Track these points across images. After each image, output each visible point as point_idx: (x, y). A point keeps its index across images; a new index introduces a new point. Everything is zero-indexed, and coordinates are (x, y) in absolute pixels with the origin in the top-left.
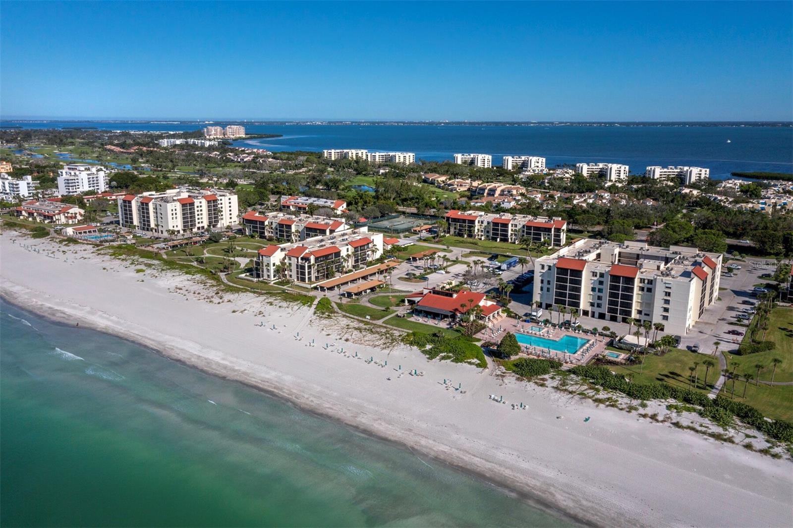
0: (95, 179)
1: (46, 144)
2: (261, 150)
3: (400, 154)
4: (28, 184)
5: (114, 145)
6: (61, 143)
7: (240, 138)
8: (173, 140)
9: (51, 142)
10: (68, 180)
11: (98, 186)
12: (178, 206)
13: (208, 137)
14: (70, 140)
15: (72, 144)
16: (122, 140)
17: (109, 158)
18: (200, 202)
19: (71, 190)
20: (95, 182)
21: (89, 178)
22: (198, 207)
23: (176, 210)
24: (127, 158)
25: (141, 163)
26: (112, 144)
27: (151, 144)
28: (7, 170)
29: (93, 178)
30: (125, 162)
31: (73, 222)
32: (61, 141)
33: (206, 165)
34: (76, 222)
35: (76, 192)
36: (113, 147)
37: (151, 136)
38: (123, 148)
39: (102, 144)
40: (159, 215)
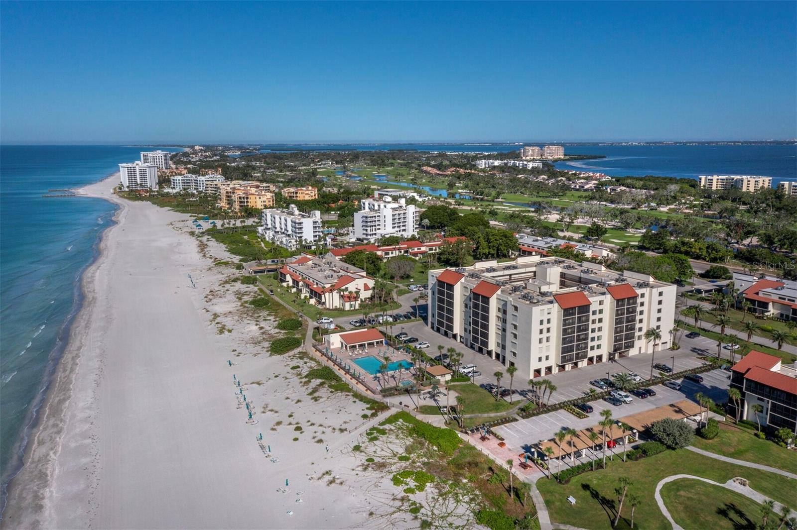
0: (402, 216)
1: (369, 165)
2: (598, 174)
3: (749, 177)
4: (315, 222)
5: (431, 166)
6: (383, 164)
7: (560, 159)
8: (491, 161)
9: (374, 163)
10: (366, 217)
11: (405, 226)
12: (555, 311)
13: (524, 158)
14: (390, 161)
15: (392, 164)
16: (439, 160)
17: (424, 181)
18: (601, 303)
19: (369, 232)
20: (402, 220)
21: (393, 215)
22: (594, 313)
23: (549, 321)
24: (443, 182)
25: (458, 188)
26: (429, 165)
27: (468, 166)
28: (312, 196)
29: (399, 214)
30: (441, 186)
31: (351, 306)
32: (383, 161)
33: (538, 193)
34: (357, 307)
35: (375, 234)
36: (429, 169)
37: (466, 157)
38: (439, 169)
39: (419, 166)
40: (509, 329)
